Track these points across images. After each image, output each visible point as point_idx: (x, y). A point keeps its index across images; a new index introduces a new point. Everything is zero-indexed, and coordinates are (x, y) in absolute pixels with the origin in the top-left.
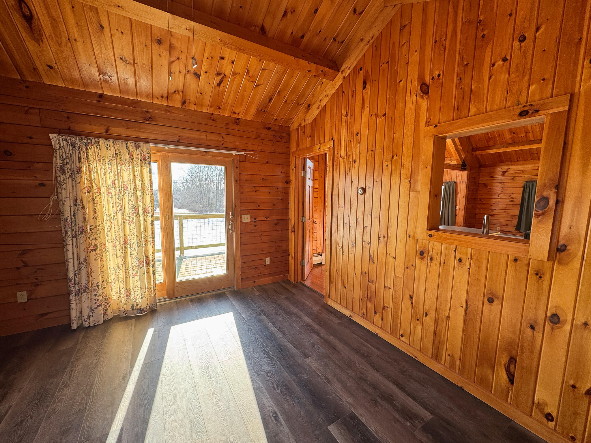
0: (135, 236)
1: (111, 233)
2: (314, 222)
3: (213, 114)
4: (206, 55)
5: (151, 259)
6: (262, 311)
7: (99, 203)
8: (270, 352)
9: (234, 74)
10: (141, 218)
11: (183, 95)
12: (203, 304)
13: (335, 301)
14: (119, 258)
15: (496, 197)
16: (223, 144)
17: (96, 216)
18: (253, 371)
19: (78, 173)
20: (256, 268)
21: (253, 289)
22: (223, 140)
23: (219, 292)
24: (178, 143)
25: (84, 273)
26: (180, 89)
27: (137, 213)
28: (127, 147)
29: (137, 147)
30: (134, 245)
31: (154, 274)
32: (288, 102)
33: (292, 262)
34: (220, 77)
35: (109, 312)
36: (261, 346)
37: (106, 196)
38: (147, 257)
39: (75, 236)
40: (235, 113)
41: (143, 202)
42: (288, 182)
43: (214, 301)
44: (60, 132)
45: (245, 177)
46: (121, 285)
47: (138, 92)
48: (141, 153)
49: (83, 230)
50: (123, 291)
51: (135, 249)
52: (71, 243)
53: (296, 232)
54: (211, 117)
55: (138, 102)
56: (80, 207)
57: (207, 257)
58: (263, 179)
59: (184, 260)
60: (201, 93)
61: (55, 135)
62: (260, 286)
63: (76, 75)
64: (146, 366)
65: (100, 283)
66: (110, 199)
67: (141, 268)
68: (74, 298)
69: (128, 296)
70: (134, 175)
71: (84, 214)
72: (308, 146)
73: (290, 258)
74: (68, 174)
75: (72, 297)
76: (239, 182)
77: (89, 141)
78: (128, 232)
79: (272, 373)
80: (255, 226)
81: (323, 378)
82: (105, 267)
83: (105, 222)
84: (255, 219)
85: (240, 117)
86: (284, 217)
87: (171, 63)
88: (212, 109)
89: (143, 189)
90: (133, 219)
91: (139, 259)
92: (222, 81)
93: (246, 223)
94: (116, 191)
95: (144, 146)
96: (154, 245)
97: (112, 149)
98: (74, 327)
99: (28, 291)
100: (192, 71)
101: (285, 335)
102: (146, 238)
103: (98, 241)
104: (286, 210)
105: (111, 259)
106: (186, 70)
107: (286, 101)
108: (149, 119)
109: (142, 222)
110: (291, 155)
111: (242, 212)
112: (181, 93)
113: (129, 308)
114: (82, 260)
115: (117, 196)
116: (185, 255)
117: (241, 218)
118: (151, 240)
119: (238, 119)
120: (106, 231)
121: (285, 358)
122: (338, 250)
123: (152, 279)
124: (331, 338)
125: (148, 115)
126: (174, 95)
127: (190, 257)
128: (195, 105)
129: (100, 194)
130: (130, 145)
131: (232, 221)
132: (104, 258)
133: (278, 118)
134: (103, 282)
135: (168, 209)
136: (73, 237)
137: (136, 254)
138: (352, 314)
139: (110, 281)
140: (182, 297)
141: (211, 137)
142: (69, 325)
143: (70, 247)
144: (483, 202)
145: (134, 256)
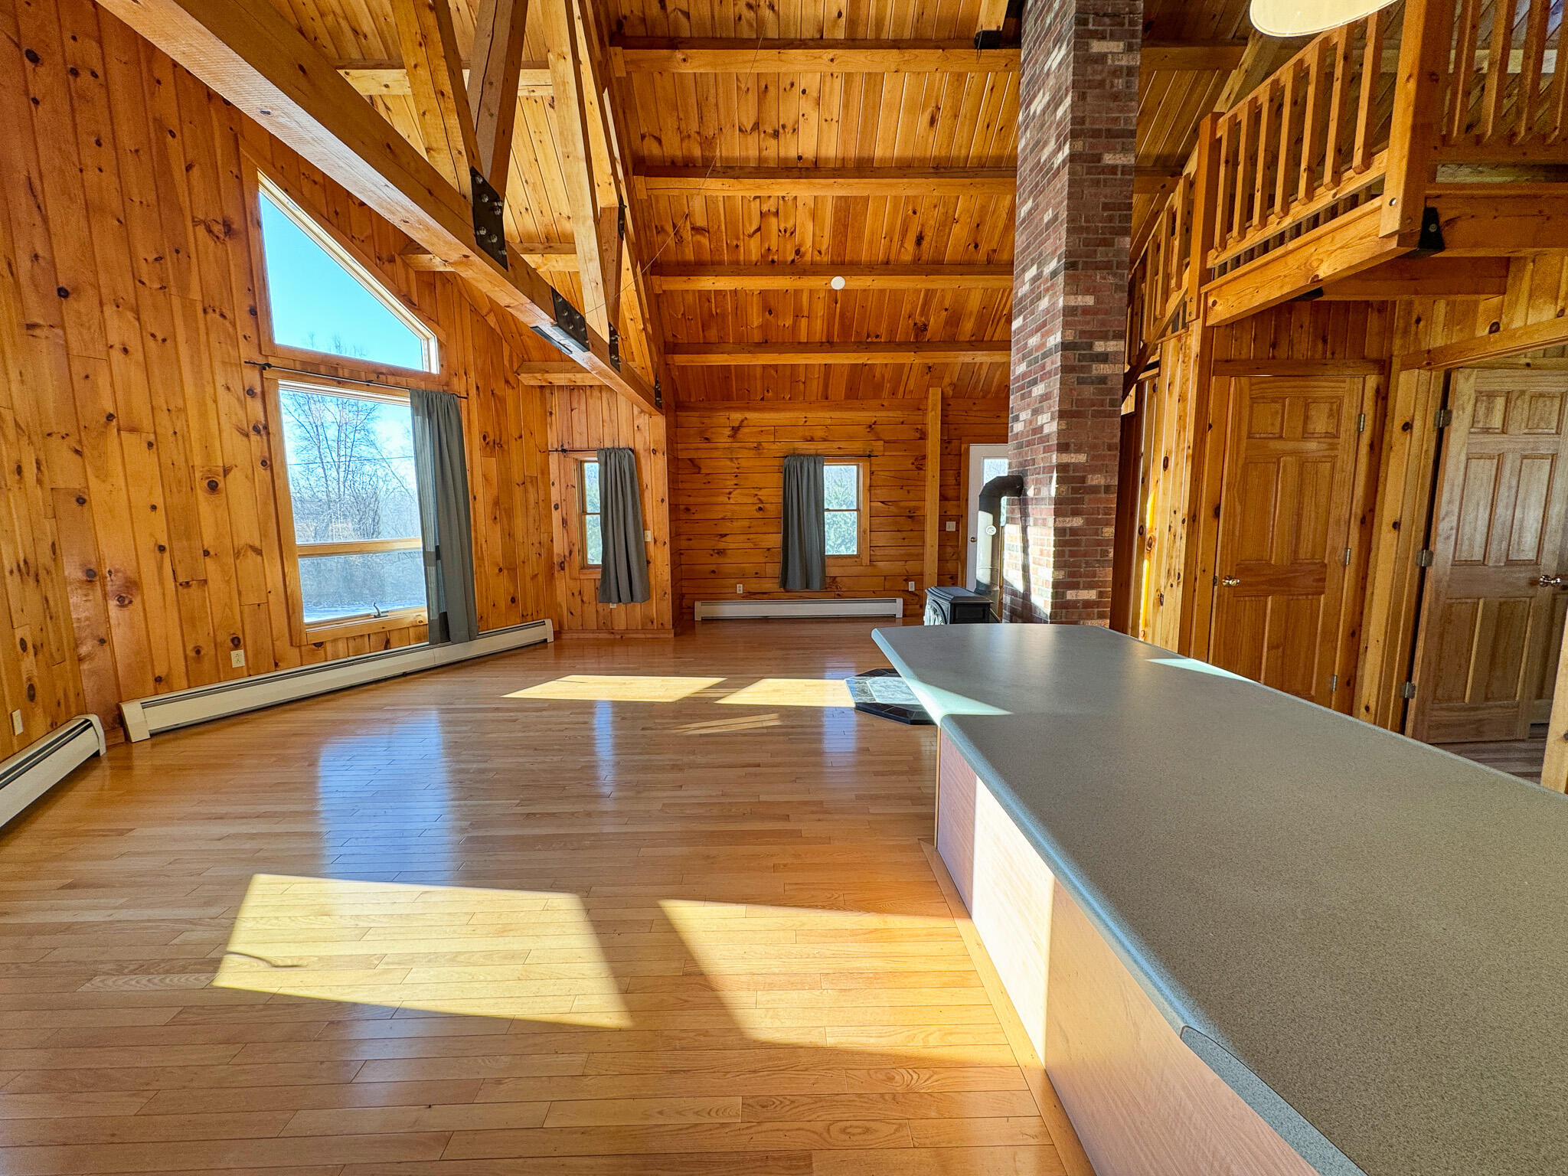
15: (724, 499)
144: (696, 516)
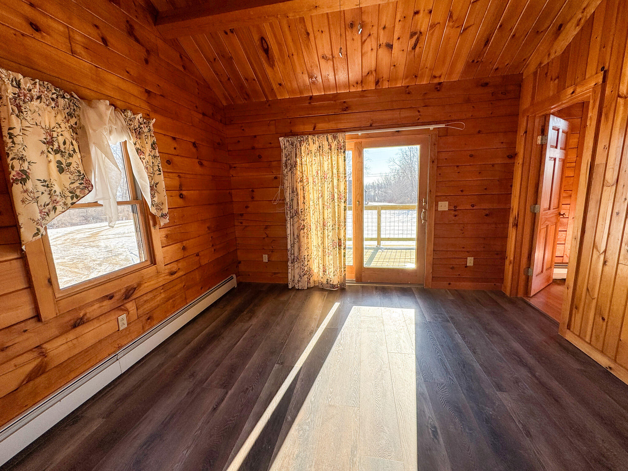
0: (331, 220)
1: (315, 216)
2: (560, 214)
3: (408, 86)
4: (398, 17)
5: (342, 242)
6: (452, 318)
7: (307, 191)
8: (448, 365)
9: (433, 26)
10: (336, 204)
11: (376, 74)
12: (387, 294)
13: (579, 336)
14: (319, 238)
16: (418, 119)
17: (305, 201)
18: (421, 374)
19: (294, 167)
20: (453, 268)
21: (446, 291)
22: (419, 114)
23: (405, 286)
24: (371, 127)
25: (296, 246)
26: (373, 68)
27: (333, 199)
28: (327, 139)
29: (335, 138)
30: (330, 227)
31: (344, 256)
32: (517, 35)
33: (509, 269)
34: (415, 37)
35: (311, 281)
36: (439, 354)
37: (312, 184)
38: (340, 239)
39: (292, 217)
40: (435, 77)
41: (338, 188)
42: (513, 156)
43: (398, 294)
44: (286, 135)
45: (443, 156)
46: (320, 261)
47: (337, 84)
48: (338, 143)
49: (297, 212)
50: (321, 266)
51: (330, 232)
52: (289, 222)
53: (520, 227)
54: (407, 91)
55: (338, 94)
56: (296, 194)
57: (402, 250)
58: (471, 156)
59: (379, 250)
60: (394, 66)
61: (282, 138)
62: (456, 290)
63: (295, 85)
64: (327, 330)
65: (306, 256)
66: (315, 187)
67: (334, 249)
68: (290, 264)
69: (324, 271)
70: (332, 164)
71: (298, 200)
72: (551, 94)
73: (507, 262)
74: (289, 168)
75: (289, 264)
76: (436, 161)
77: (302, 139)
78: (326, 217)
79: (444, 387)
80: (455, 216)
81: (520, 426)
82: (309, 244)
83: (311, 207)
84: (455, 207)
85: (442, 81)
86: (502, 206)
87: (363, 43)
88: (407, 80)
89: (338, 176)
90: (330, 204)
91: (333, 240)
92: (418, 42)
93: (443, 212)
94: (318, 179)
95: (340, 136)
96: (346, 229)
97: (317, 143)
98: (290, 287)
99: (268, 255)
100: (384, 44)
101: (475, 353)
102: (339, 222)
103: (305, 222)
104: (508, 196)
105: (314, 238)
106: (377, 44)
107: (514, 36)
108: (346, 108)
109: (336, 207)
110: (520, 115)
111: (438, 199)
112: (374, 73)
113: (325, 282)
114: (296, 236)
115: (320, 184)
116: (381, 246)
117: (437, 205)
118: (343, 224)
119: (440, 84)
120: (311, 215)
121: (466, 378)
122: (595, 256)
123: (343, 261)
124: (555, 385)
125: (346, 105)
126: (368, 77)
127: (386, 249)
128: (388, 81)
129: (308, 184)
130: (330, 137)
131: (425, 209)
132: (309, 237)
133: (500, 67)
134: (308, 256)
135: (359, 195)
136: (291, 218)
137: (331, 236)
138: (612, 366)
139: (313, 257)
140: (367, 283)
141: (405, 114)
142: (287, 285)
143: (288, 225)
145: (329, 237)
